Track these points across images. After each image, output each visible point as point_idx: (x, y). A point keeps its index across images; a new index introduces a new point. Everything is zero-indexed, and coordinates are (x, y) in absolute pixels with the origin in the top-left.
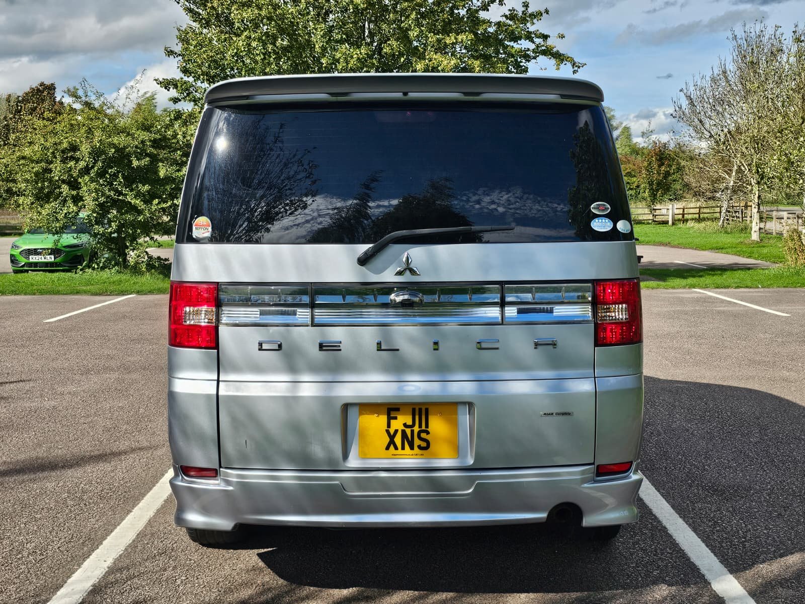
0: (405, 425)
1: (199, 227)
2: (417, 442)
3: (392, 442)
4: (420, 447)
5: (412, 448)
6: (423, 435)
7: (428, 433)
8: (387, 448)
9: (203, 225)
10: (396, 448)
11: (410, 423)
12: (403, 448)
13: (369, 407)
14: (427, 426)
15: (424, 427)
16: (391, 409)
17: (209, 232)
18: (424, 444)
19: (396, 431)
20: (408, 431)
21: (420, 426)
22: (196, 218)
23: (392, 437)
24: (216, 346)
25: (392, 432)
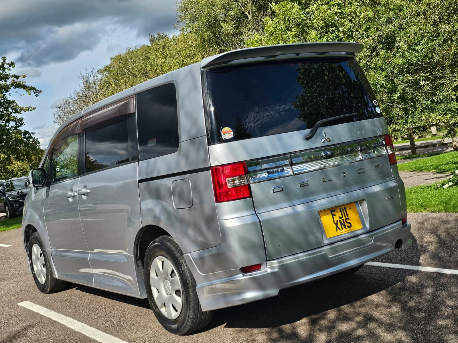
0: (339, 217)
1: (225, 133)
2: (347, 225)
3: (337, 227)
4: (348, 227)
5: (346, 228)
6: (348, 221)
7: (349, 219)
8: (337, 231)
9: (227, 132)
10: (340, 230)
11: (341, 216)
12: (342, 229)
13: (324, 211)
14: (348, 216)
15: (347, 217)
16: (332, 211)
17: (232, 135)
18: (349, 225)
19: (337, 221)
20: (341, 220)
21: (345, 217)
22: (222, 129)
23: (336, 224)
24: (251, 196)
25: (336, 222)
